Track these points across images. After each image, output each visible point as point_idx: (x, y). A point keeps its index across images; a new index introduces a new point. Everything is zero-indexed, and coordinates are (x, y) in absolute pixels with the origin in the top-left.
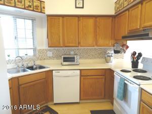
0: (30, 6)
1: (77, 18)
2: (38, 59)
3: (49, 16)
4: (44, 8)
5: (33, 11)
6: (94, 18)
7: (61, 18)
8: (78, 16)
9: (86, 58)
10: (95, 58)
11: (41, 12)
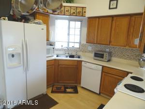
0: (74, 13)
1: (111, 18)
2: (81, 50)
3: (89, 18)
4: (85, 12)
5: (76, 16)
6: (129, 17)
7: (97, 19)
8: (112, 17)
9: (121, 57)
10: (131, 59)
11: (82, 16)
